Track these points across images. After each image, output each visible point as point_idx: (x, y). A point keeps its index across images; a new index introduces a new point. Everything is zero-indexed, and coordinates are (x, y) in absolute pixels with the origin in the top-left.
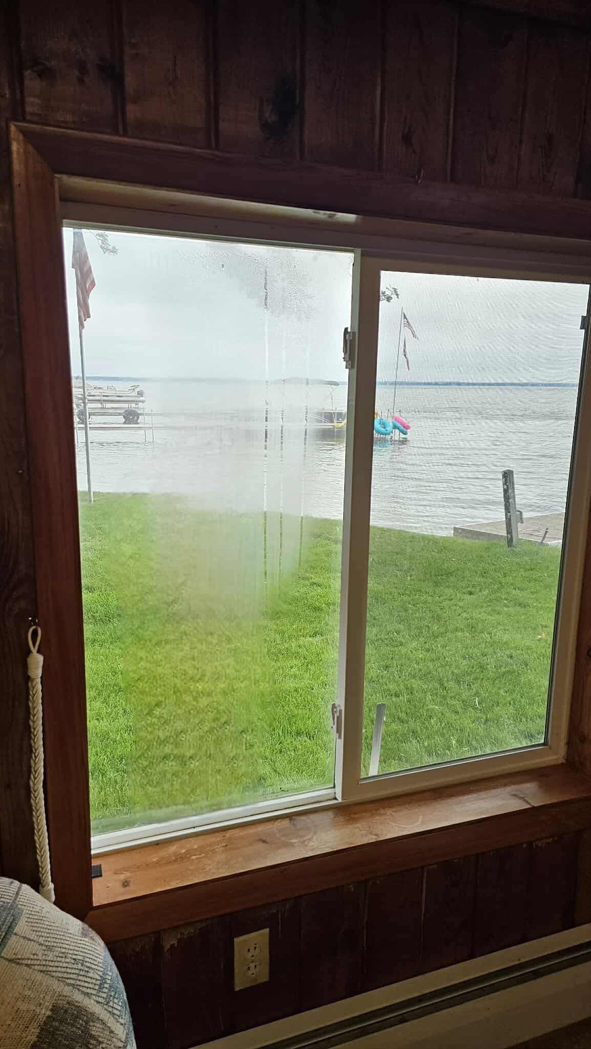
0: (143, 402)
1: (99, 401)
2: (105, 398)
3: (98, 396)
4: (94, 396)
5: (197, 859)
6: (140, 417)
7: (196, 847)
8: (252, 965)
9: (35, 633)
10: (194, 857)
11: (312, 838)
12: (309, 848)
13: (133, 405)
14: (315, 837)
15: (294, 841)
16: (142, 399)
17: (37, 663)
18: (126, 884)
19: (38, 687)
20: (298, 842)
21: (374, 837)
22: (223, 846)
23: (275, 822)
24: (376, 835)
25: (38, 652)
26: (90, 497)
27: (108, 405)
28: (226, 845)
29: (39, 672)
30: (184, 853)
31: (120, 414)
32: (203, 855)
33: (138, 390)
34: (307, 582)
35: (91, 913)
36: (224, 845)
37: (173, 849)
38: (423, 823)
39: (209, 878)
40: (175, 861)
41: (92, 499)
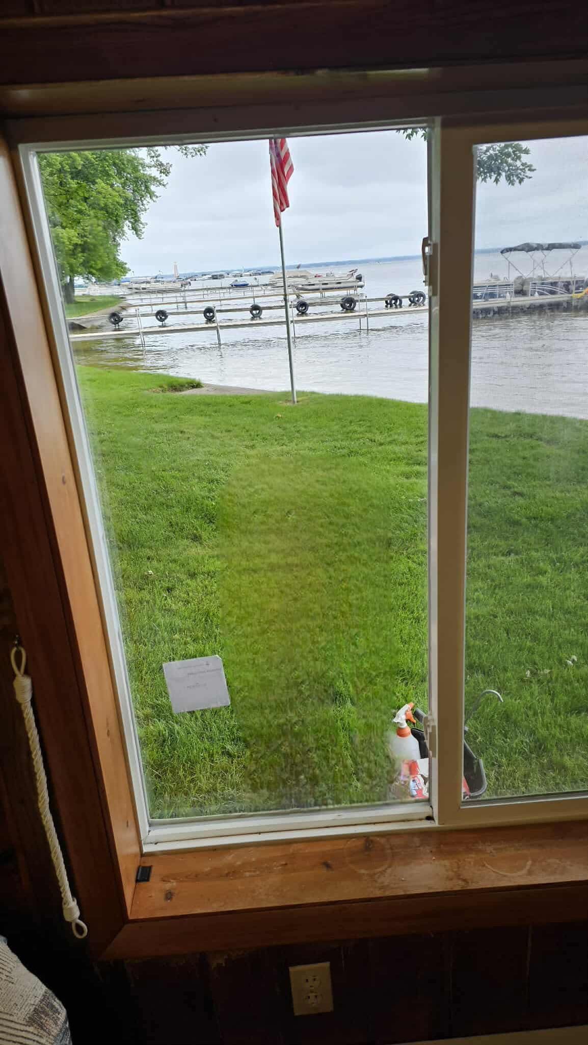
0: (361, 287)
1: (318, 290)
2: (325, 286)
3: (317, 284)
4: (313, 285)
5: (250, 876)
6: (357, 303)
7: (253, 859)
8: (312, 995)
9: (18, 656)
10: (247, 874)
11: (385, 871)
12: (377, 885)
13: (352, 292)
14: (389, 871)
15: (363, 871)
16: (361, 283)
17: (24, 687)
18: (169, 896)
19: (29, 713)
20: (367, 874)
21: (463, 883)
22: (282, 865)
23: (348, 841)
24: (465, 880)
25: (27, 673)
26: (293, 398)
27: (327, 294)
28: (286, 864)
29: (28, 696)
30: (240, 866)
31: (337, 303)
32: (258, 873)
33: (356, 275)
34: (509, 492)
35: (127, 927)
36: (284, 863)
37: (229, 858)
38: (530, 873)
39: (255, 906)
40: (227, 875)
41: (296, 400)
